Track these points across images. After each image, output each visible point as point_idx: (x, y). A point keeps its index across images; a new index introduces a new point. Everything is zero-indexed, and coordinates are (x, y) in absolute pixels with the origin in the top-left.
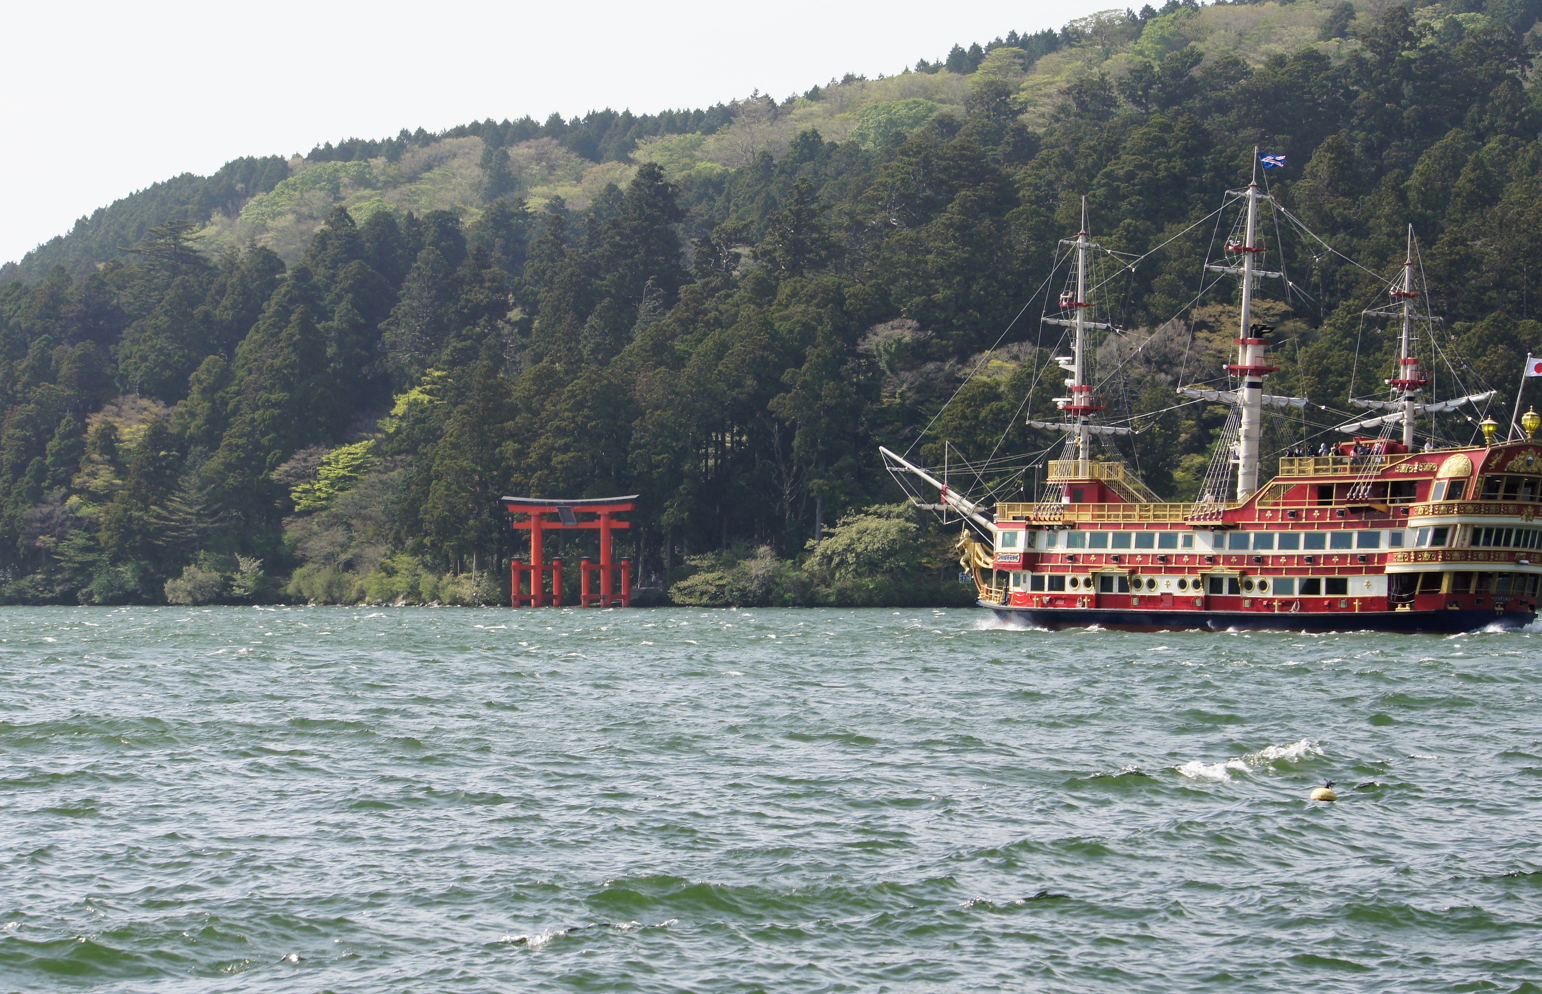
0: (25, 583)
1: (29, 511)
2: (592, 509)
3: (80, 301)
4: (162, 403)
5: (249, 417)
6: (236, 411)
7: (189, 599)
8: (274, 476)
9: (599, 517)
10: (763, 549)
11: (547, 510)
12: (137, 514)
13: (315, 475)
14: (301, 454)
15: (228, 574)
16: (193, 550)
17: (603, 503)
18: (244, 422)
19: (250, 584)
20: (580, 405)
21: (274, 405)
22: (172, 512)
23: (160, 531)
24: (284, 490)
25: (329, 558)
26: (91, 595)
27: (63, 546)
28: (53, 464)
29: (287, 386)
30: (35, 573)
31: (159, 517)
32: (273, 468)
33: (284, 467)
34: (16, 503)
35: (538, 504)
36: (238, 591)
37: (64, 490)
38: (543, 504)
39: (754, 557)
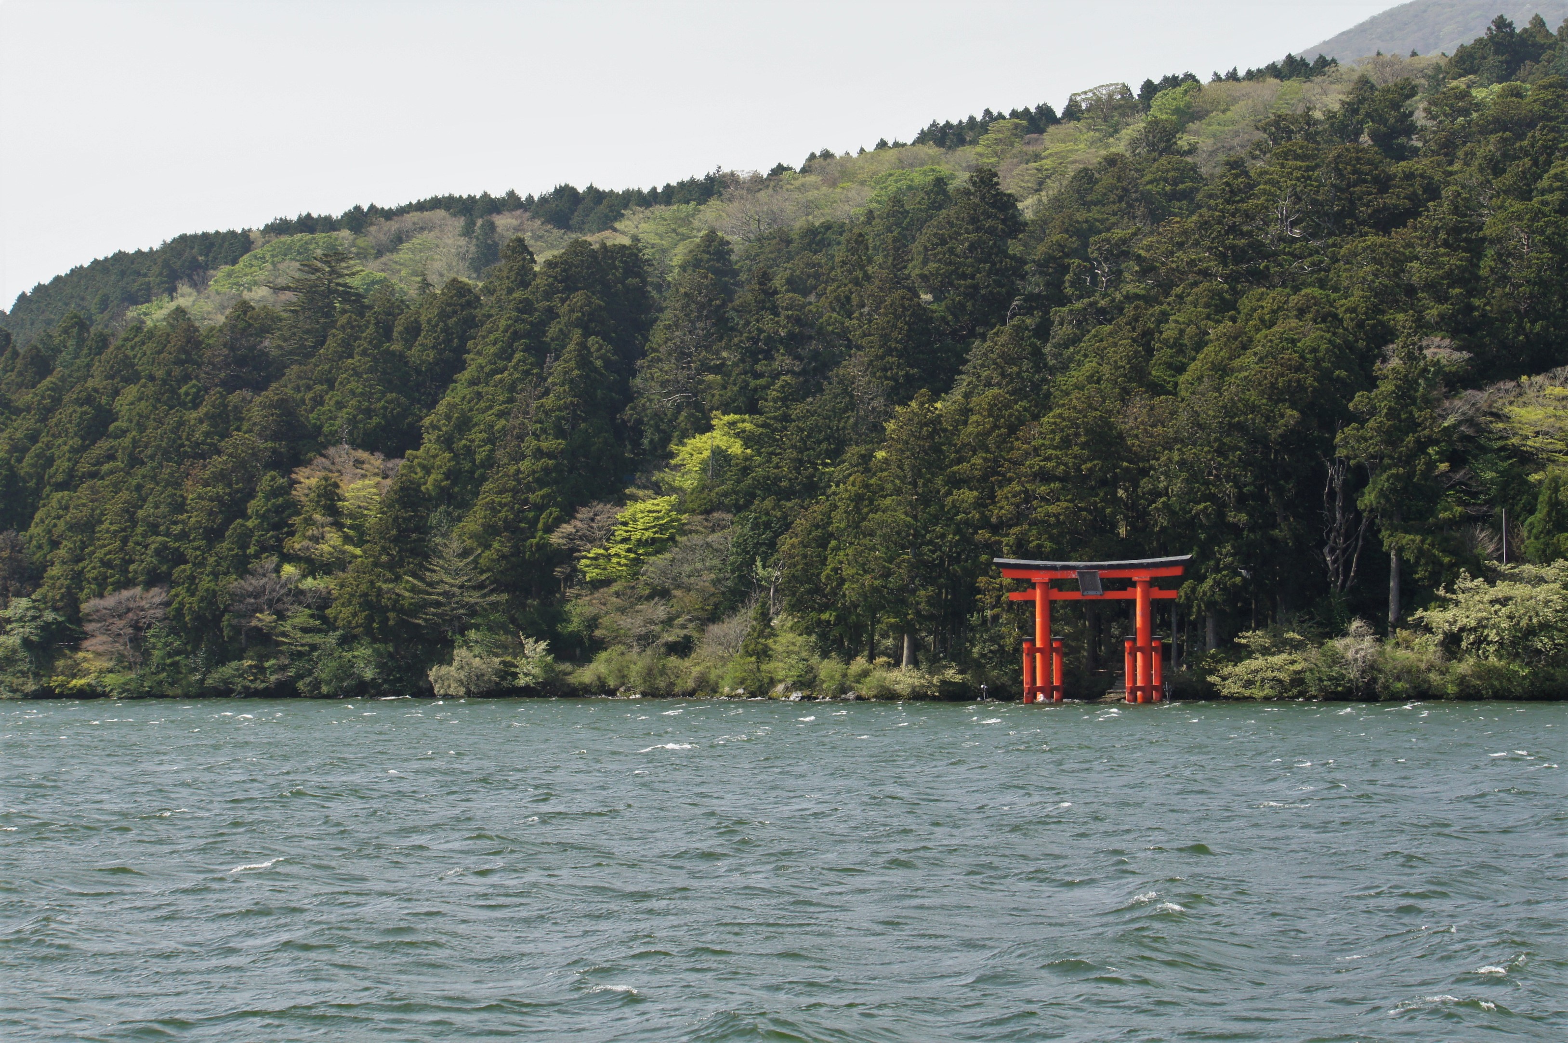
0: (228, 670)
1: (234, 583)
2: (1125, 574)
3: (225, 345)
4: (382, 457)
5: (512, 469)
6: (490, 462)
7: (462, 690)
8: (555, 539)
9: (1134, 585)
10: (1356, 624)
11: (1059, 575)
12: (385, 586)
13: (609, 535)
14: (584, 513)
15: (508, 658)
16: (463, 630)
17: (1141, 566)
18: (506, 475)
19: (536, 671)
20: (1066, 443)
21: (550, 455)
22: (431, 584)
23: (420, 607)
24: (568, 555)
25: (646, 640)
26: (317, 684)
27: (287, 626)
28: (259, 527)
29: (560, 433)
30: (241, 659)
31: (413, 589)
32: (549, 529)
33: (567, 528)
34: (215, 575)
35: (1046, 568)
36: (522, 681)
37: (275, 559)
38: (1054, 568)
39: (1345, 634)
